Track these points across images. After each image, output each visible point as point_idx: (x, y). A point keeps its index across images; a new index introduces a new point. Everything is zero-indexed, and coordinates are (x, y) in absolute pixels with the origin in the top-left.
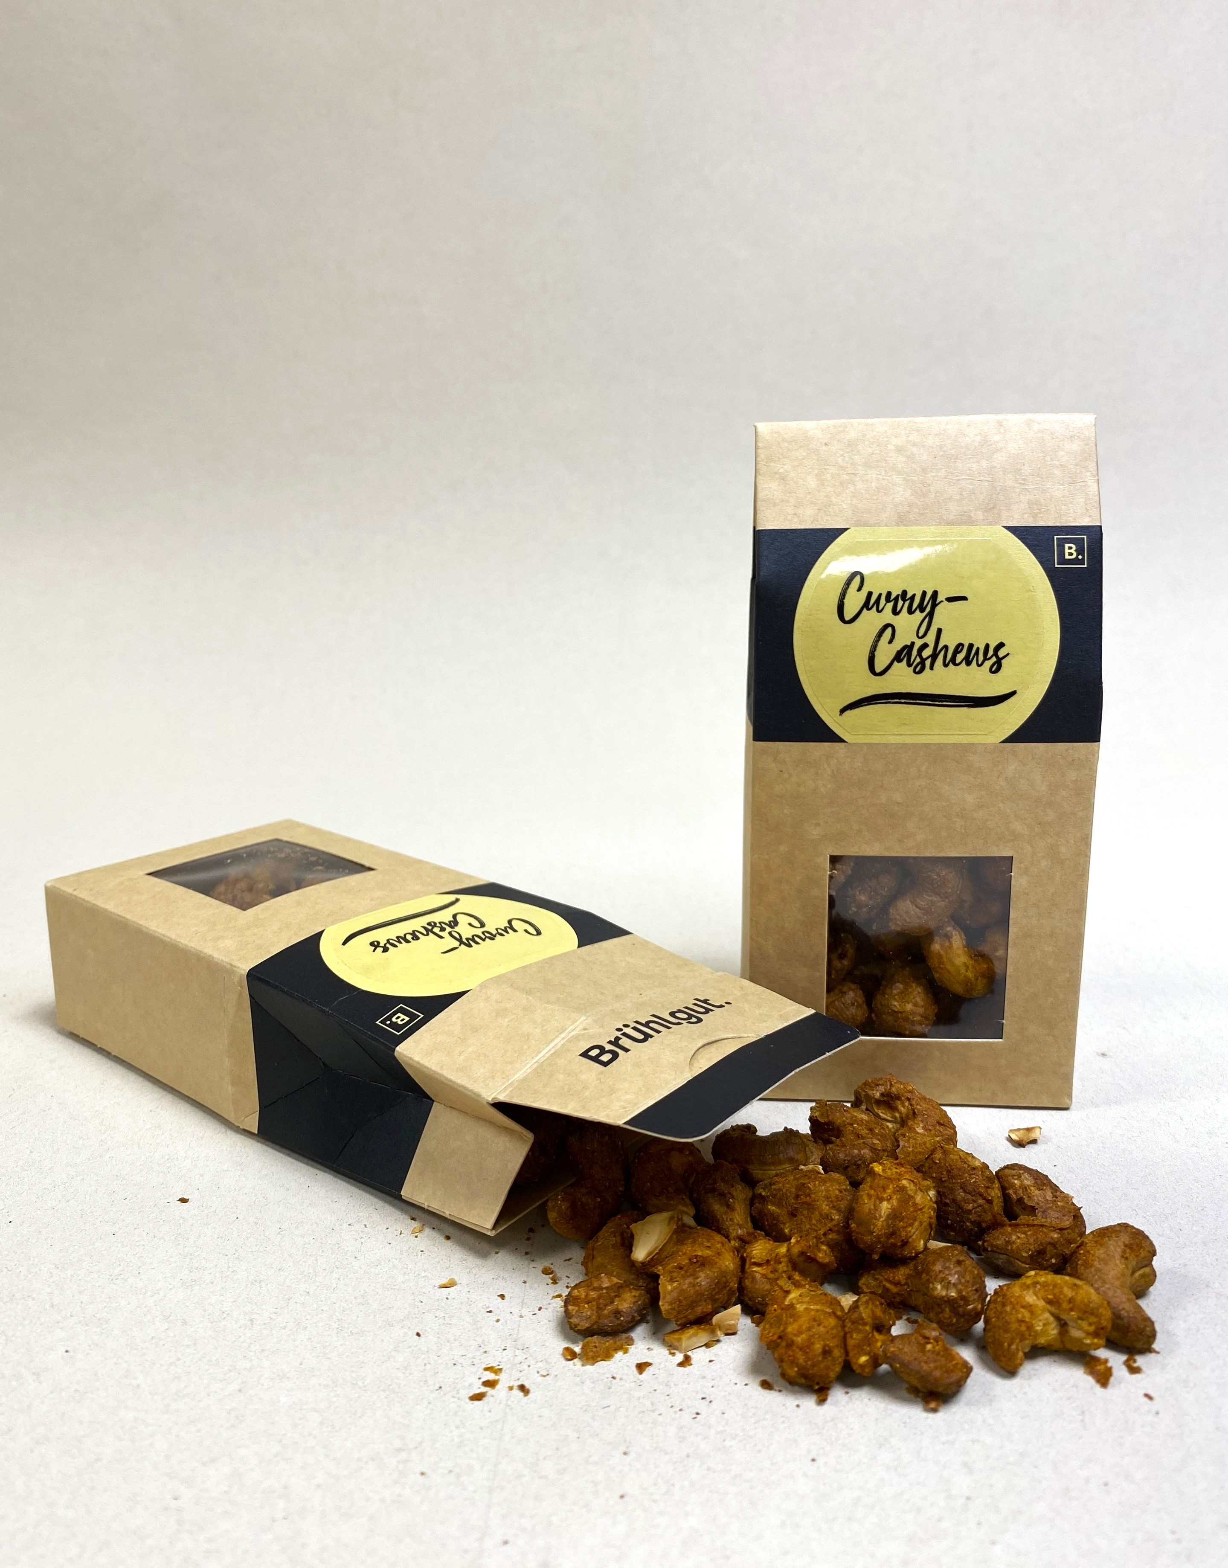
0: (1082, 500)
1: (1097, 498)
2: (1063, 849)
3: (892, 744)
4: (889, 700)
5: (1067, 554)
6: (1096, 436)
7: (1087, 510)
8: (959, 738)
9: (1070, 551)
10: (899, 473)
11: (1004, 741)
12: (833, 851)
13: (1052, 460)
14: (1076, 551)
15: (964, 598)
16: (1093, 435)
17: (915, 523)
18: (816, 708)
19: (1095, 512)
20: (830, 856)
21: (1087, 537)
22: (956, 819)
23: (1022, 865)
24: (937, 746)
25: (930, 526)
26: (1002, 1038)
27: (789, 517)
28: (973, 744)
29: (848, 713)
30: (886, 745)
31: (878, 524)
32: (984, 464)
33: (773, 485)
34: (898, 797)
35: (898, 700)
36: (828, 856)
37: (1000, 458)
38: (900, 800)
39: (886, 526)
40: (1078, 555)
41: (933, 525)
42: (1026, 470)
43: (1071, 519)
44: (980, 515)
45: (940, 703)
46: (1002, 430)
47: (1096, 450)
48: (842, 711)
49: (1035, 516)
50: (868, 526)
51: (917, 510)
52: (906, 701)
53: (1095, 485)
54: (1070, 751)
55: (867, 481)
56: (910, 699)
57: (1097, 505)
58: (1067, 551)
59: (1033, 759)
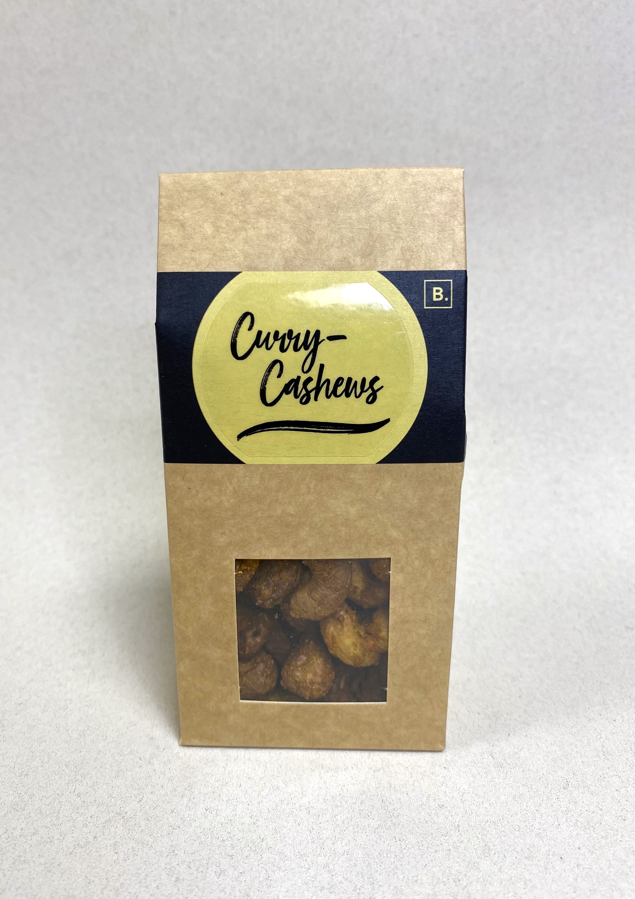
0: (450, 247)
1: (463, 245)
2: (433, 551)
3: (284, 465)
4: (280, 428)
5: (434, 297)
6: (463, 189)
7: (454, 256)
8: (341, 460)
9: (437, 293)
10: (287, 221)
11: (380, 462)
12: (238, 556)
13: (424, 209)
14: (442, 293)
15: (344, 337)
16: (462, 187)
17: (301, 268)
18: (217, 435)
19: (461, 258)
20: (236, 560)
21: (453, 281)
22: (341, 528)
23: (399, 565)
24: (323, 466)
25: (313, 271)
26: (386, 701)
27: (187, 261)
28: (354, 465)
29: (245, 438)
30: (279, 466)
31: (267, 269)
32: (363, 213)
33: (174, 232)
34: (291, 509)
35: (287, 428)
36: (234, 559)
37: (378, 208)
38: (293, 513)
39: (275, 271)
40: (444, 297)
41: (316, 270)
42: (401, 219)
43: (440, 265)
44: (358, 261)
45: (324, 430)
46: (380, 182)
47: (464, 201)
48: (240, 437)
49: (408, 262)
50: (257, 271)
51: (303, 256)
52: (294, 428)
53: (462, 233)
54: (438, 470)
55: (257, 228)
56: (299, 426)
57: (462, 251)
58: (435, 294)
59: (406, 476)
